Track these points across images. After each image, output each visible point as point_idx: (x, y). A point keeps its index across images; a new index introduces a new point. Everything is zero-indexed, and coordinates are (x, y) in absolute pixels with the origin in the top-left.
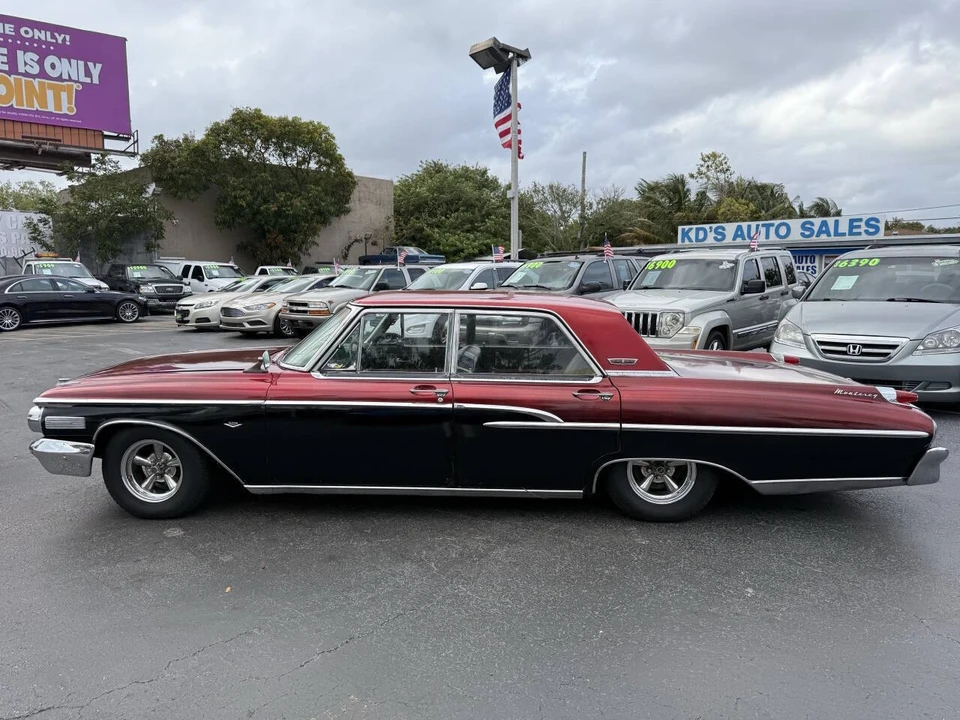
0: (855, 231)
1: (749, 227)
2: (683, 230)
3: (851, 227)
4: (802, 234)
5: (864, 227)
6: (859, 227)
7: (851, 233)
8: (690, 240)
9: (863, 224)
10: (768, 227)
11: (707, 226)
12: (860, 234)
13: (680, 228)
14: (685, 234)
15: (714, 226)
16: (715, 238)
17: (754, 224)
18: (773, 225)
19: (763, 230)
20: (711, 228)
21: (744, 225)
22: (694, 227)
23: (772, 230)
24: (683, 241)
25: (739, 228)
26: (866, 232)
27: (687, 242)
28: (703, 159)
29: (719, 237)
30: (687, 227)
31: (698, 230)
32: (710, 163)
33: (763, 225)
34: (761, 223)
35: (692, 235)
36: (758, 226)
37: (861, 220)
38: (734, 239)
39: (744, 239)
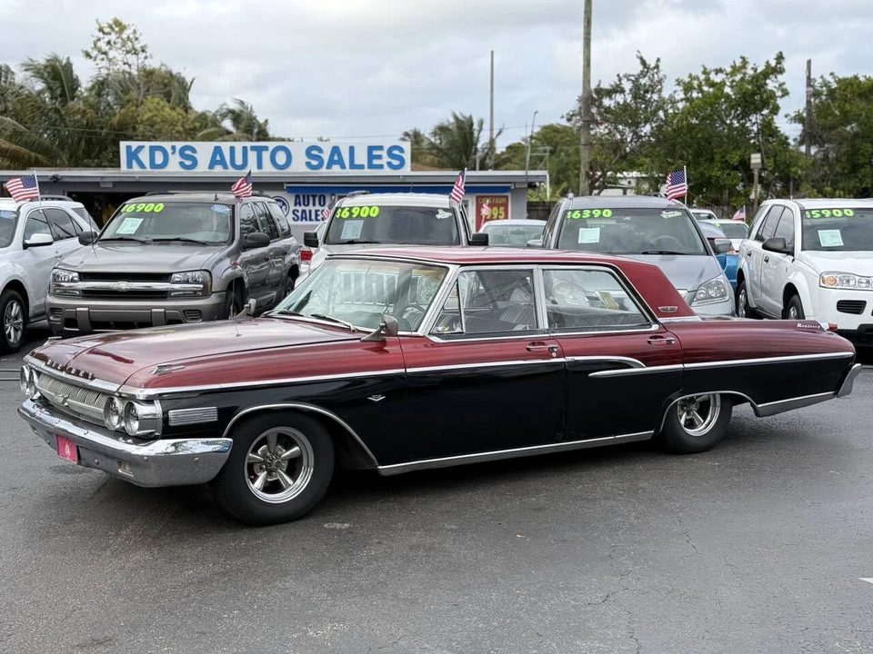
0: (376, 162)
1: (232, 149)
2: (129, 148)
3: (371, 157)
4: (308, 164)
5: (386, 159)
6: (379, 157)
7: (371, 166)
8: (141, 165)
9: (384, 153)
10: (259, 150)
11: (167, 145)
12: (381, 167)
13: (123, 145)
14: (132, 156)
15: (179, 145)
16: (182, 164)
17: (239, 146)
18: (266, 148)
19: (252, 156)
20: (173, 148)
21: (225, 146)
22: (147, 144)
23: (266, 156)
24: (130, 165)
25: (218, 150)
26: (389, 164)
27: (136, 168)
28: (101, 30)
29: (188, 163)
30: (134, 145)
31: (153, 149)
32: (113, 37)
33: (253, 148)
34: (249, 144)
35: (144, 156)
36: (245, 149)
37: (381, 148)
38: (211, 167)
39: (225, 167)
